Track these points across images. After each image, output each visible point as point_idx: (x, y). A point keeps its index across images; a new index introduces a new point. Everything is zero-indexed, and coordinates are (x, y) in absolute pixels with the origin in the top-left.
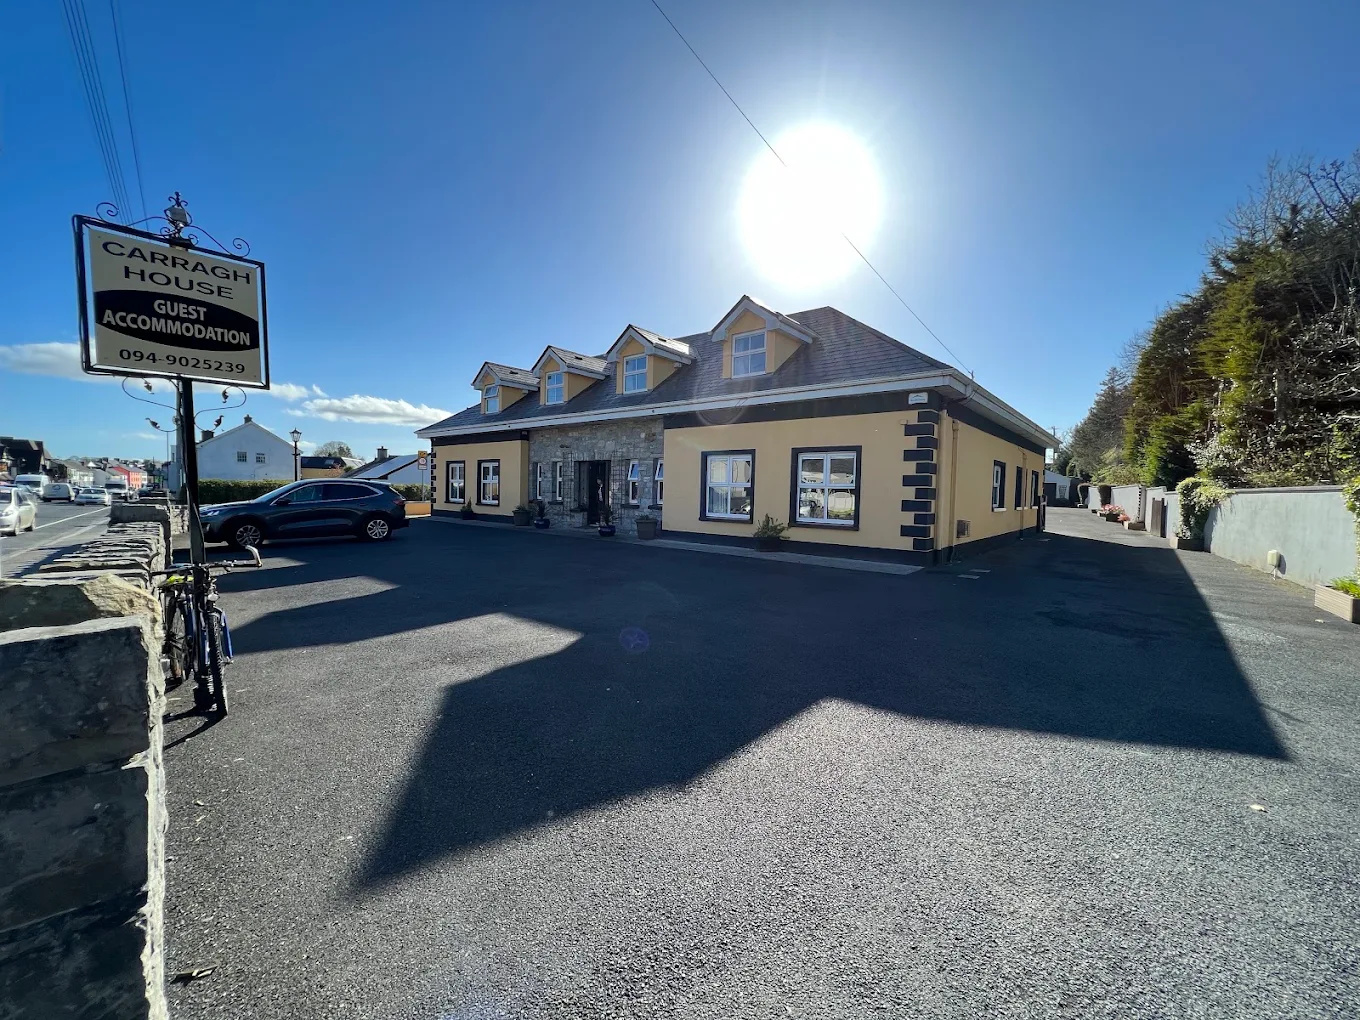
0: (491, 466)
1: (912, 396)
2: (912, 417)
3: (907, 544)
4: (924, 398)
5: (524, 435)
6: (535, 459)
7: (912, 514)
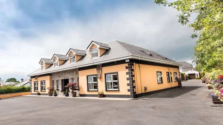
0: (43, 82)
1: (126, 60)
2: (127, 65)
3: (129, 93)
4: (128, 61)
5: (50, 74)
6: (53, 80)
7: (129, 87)
